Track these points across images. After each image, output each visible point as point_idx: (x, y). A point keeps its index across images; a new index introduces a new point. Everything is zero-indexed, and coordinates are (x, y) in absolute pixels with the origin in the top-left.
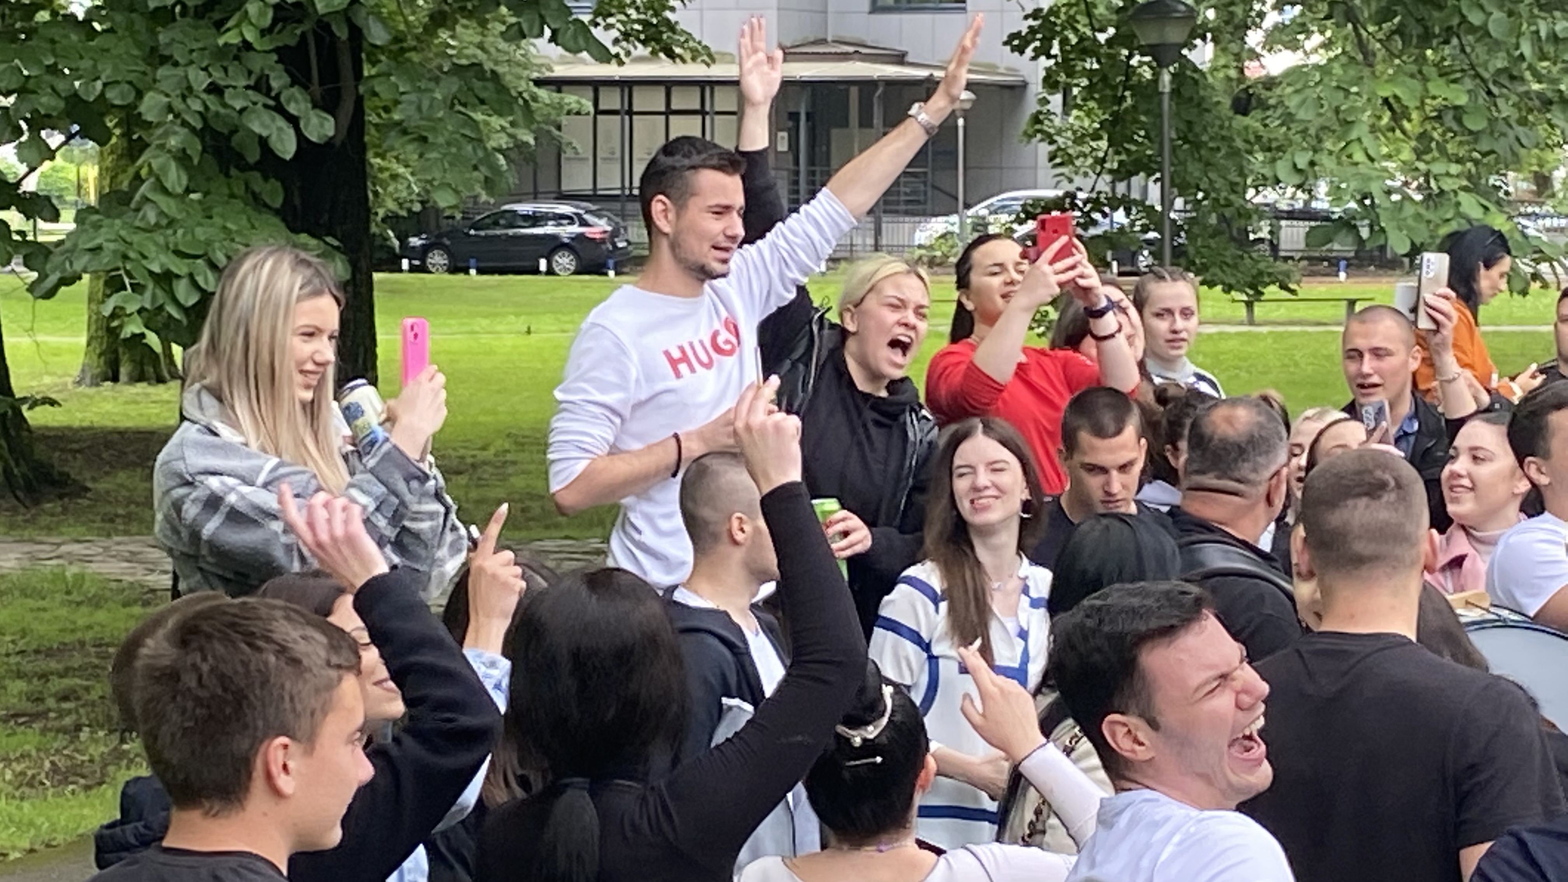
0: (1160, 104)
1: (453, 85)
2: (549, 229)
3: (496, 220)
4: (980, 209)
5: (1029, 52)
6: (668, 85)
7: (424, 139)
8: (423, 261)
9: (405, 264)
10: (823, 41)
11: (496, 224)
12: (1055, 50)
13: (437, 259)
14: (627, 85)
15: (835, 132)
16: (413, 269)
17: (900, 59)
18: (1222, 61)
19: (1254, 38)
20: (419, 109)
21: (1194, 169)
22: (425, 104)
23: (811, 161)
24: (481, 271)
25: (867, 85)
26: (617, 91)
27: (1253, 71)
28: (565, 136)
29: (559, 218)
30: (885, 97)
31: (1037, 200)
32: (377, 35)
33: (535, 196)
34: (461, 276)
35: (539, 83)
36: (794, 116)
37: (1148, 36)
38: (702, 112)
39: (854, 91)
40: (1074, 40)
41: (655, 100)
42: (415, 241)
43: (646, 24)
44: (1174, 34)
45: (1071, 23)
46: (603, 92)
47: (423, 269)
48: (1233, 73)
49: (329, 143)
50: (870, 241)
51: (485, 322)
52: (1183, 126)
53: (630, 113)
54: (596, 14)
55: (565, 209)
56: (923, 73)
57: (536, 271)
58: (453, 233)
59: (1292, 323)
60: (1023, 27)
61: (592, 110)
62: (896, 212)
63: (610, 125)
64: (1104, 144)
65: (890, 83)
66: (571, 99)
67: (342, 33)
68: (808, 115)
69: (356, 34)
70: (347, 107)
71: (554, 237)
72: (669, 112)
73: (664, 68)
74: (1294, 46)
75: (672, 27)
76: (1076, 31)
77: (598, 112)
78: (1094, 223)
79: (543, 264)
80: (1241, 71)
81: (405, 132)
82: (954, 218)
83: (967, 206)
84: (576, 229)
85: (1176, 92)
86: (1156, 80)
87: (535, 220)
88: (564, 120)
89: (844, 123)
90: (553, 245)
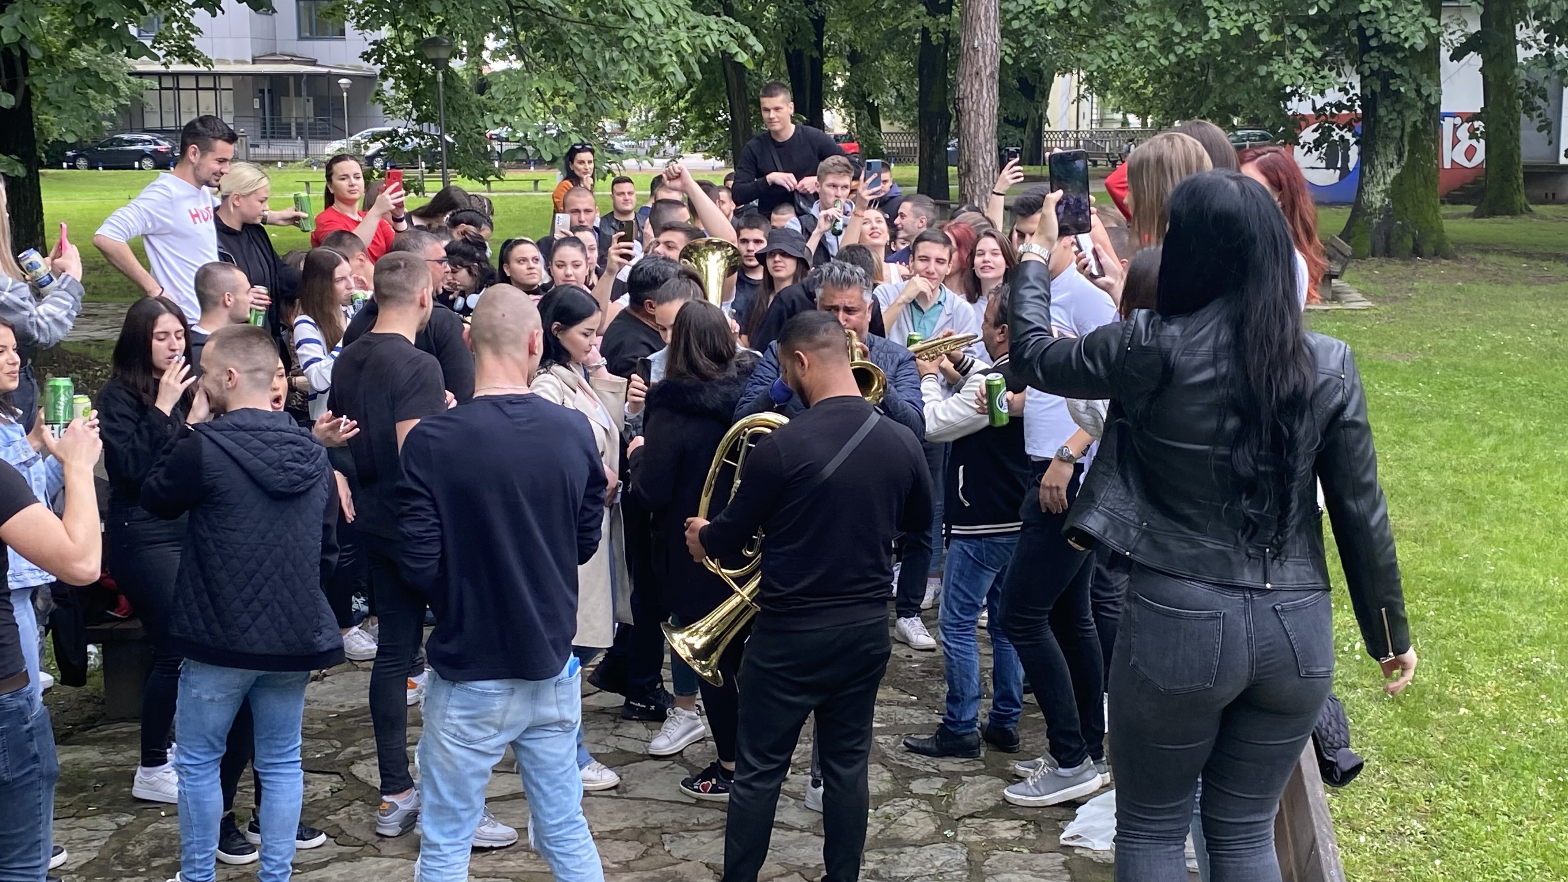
0: (438, 87)
1: (74, 79)
2: (139, 147)
3: (112, 141)
4: (356, 137)
5: (372, 61)
6: (197, 75)
7: (60, 108)
8: (74, 163)
9: (65, 165)
10: (275, 54)
11: (112, 145)
12: (385, 60)
13: (82, 162)
14: (176, 75)
15: (282, 98)
16: (69, 167)
17: (314, 63)
18: (470, 66)
19: (486, 55)
20: (57, 92)
21: (455, 121)
22: (60, 90)
23: (272, 113)
24: (105, 168)
25: (298, 76)
26: (171, 78)
27: (486, 71)
28: (145, 100)
29: (144, 141)
30: (307, 82)
31: (379, 133)
32: (36, 53)
33: (131, 131)
34: (94, 171)
35: (130, 74)
36: (262, 91)
37: (431, 55)
38: (215, 89)
39: (291, 79)
40: (394, 56)
41: (191, 83)
42: (69, 153)
43: (179, 47)
44: (443, 54)
45: (392, 47)
46: (164, 79)
47: (74, 167)
48: (475, 72)
49: (13, 108)
50: (303, 152)
51: (107, 194)
52: (448, 100)
53: (178, 89)
54: (154, 42)
55: (147, 137)
56: (325, 70)
57: (134, 168)
58: (90, 149)
59: (512, 191)
60: (369, 49)
61: (158, 87)
62: (316, 138)
63: (168, 95)
64: (410, 106)
65: (310, 75)
66: (147, 82)
67: (17, 53)
68: (269, 91)
69: (25, 54)
70: (21, 90)
71: (143, 151)
72: (198, 89)
73: (189, 67)
74: (504, 58)
75: (193, 48)
76: (395, 51)
77: (161, 89)
78: (407, 143)
79: (136, 165)
80: (480, 71)
81: (50, 104)
82: (344, 141)
83: (351, 135)
84: (153, 147)
85: (445, 82)
86: (435, 76)
87: (132, 142)
88: (145, 92)
89: (287, 95)
90: (142, 155)
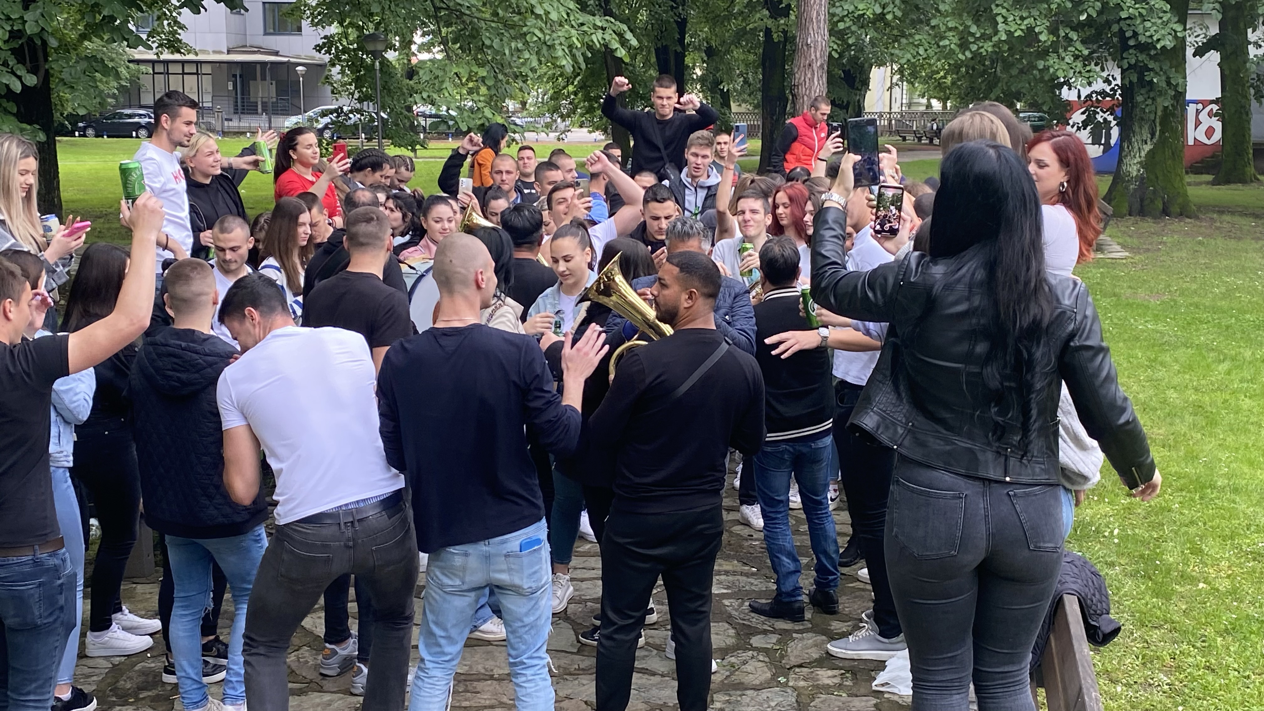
0: (376, 73)
1: (84, 65)
2: (136, 120)
3: (115, 115)
4: (310, 113)
5: (323, 52)
6: (183, 63)
7: (73, 87)
8: (84, 132)
9: (77, 134)
10: (245, 46)
11: (114, 118)
12: (333, 51)
13: (90, 132)
14: (166, 63)
15: (251, 82)
16: (80, 136)
17: (276, 53)
18: (402, 57)
19: (414, 48)
20: (71, 74)
21: (388, 100)
22: (73, 73)
23: (242, 94)
24: (109, 137)
25: (263, 64)
26: (162, 65)
27: (414, 61)
28: (141, 82)
29: (140, 116)
30: (270, 69)
31: (327, 110)
32: (53, 43)
33: (130, 107)
34: (100, 139)
35: (129, 61)
36: (235, 76)
37: (370, 47)
38: (197, 74)
39: (258, 67)
40: (341, 48)
41: (178, 69)
42: (81, 125)
43: (169, 40)
44: (380, 47)
45: (340, 40)
46: (156, 65)
47: (84, 136)
48: (406, 61)
49: (35, 87)
50: (267, 125)
51: (111, 157)
52: (384, 83)
53: (168, 74)
54: (148, 36)
55: (142, 112)
56: (286, 59)
57: (132, 137)
58: (97, 121)
59: (435, 158)
60: (321, 42)
61: (151, 72)
62: (277, 114)
63: (160, 78)
64: (353, 87)
65: (273, 63)
66: (143, 68)
67: (39, 42)
68: (240, 76)
69: (45, 43)
70: (42, 73)
71: (138, 123)
72: (183, 73)
73: (177, 57)
74: (429, 51)
75: (180, 41)
76: (341, 44)
77: (154, 73)
78: (350, 118)
79: (134, 134)
80: (410, 61)
81: (65, 84)
82: (300, 116)
83: (305, 112)
84: (147, 120)
85: (381, 70)
86: (373, 65)
87: (130, 116)
88: (141, 76)
89: (255, 79)
90: (138, 126)
